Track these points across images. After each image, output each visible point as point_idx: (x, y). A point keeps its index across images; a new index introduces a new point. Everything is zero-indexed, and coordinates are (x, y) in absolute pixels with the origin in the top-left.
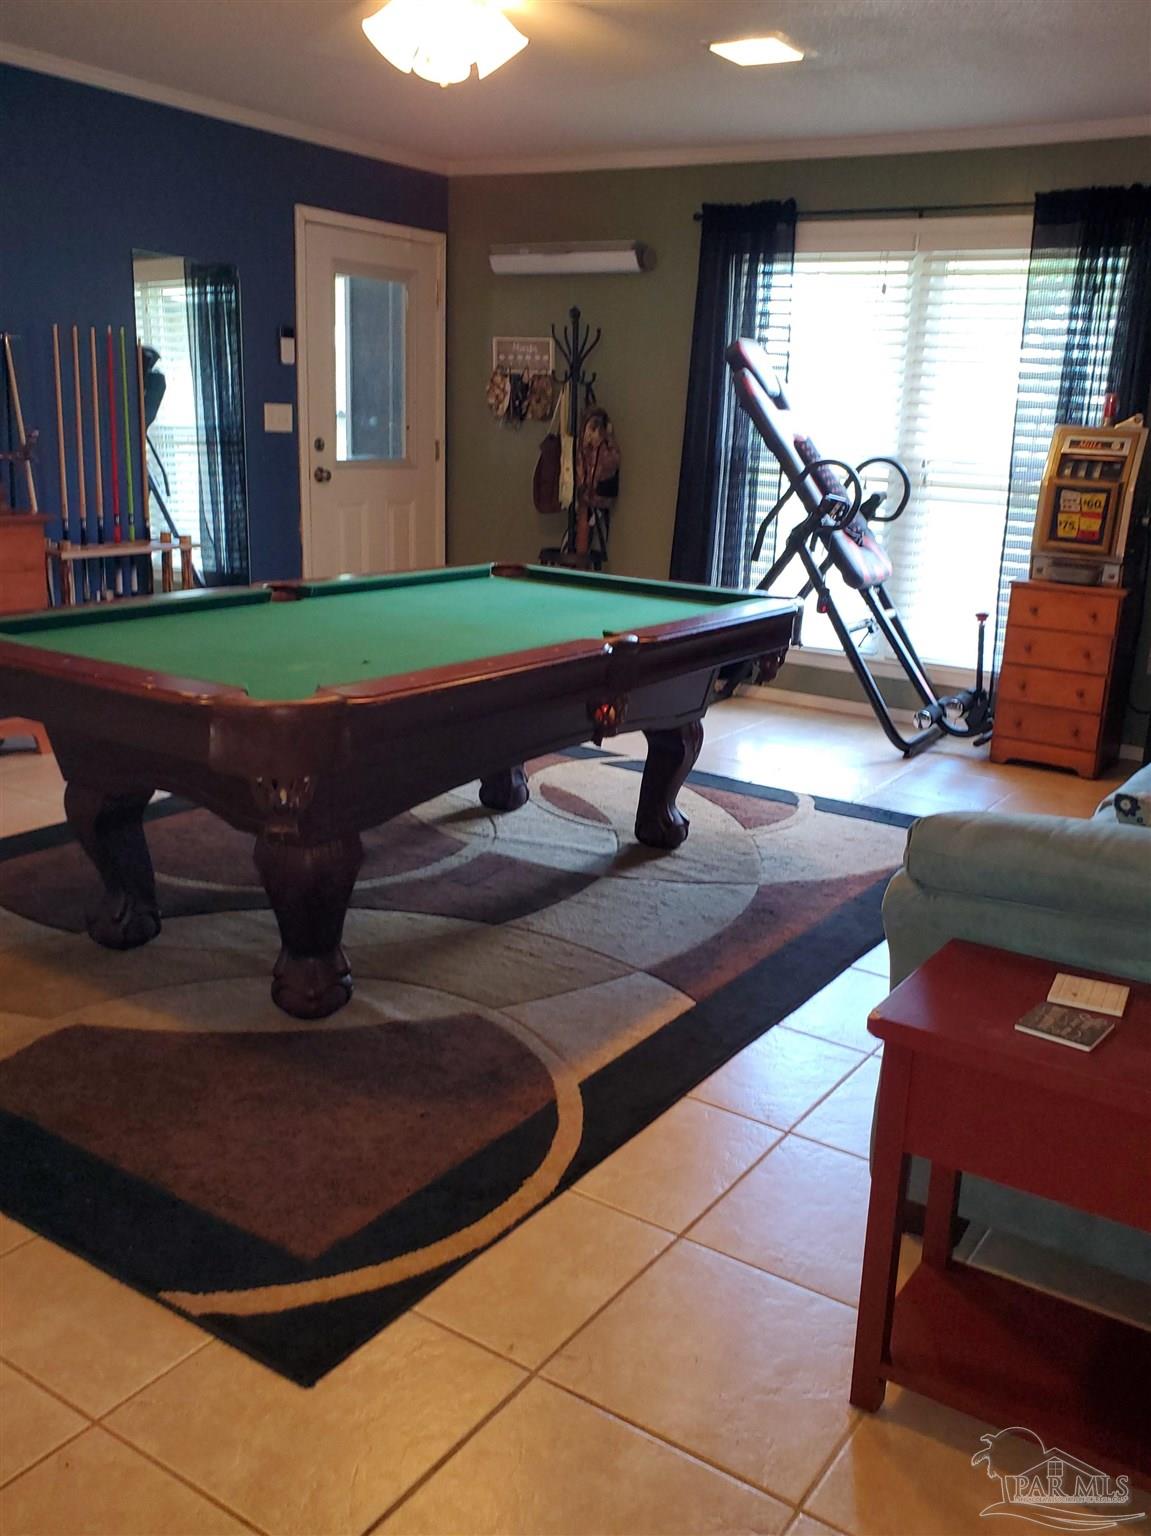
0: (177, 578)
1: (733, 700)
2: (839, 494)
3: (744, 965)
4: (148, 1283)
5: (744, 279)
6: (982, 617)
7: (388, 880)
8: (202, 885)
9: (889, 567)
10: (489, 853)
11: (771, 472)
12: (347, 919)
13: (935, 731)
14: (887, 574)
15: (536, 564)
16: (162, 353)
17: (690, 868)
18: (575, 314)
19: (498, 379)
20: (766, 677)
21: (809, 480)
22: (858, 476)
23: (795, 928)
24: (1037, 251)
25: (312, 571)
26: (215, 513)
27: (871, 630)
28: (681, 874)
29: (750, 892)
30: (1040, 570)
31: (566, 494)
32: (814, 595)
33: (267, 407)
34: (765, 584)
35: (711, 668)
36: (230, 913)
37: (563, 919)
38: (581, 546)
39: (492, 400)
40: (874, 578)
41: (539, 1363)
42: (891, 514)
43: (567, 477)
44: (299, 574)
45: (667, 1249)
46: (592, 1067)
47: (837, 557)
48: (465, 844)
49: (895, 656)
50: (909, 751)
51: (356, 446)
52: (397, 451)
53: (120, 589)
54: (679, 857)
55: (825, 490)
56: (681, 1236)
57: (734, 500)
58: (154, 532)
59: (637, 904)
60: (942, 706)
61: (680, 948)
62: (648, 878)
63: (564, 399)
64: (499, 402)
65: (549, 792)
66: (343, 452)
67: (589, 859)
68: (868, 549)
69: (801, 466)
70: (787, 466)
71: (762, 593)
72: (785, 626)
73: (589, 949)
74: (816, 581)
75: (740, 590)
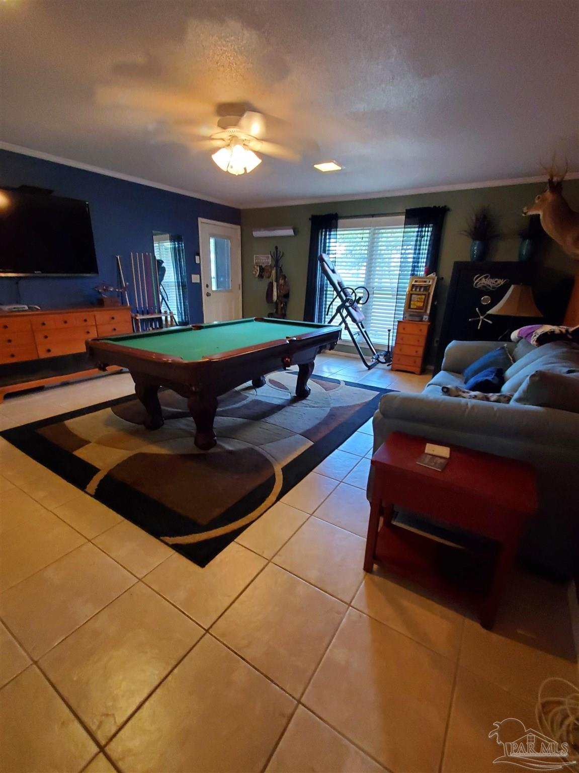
0: (169, 323)
1: (321, 354)
2: (350, 297)
3: (327, 432)
4: (157, 533)
5: (323, 237)
6: (389, 331)
7: (227, 408)
8: (176, 410)
9: (364, 317)
10: (255, 399)
11: (331, 291)
12: (215, 420)
13: (376, 362)
14: (363, 319)
15: (266, 317)
16: (164, 261)
17: (311, 403)
18: (276, 248)
19: (256, 267)
20: (332, 348)
21: (342, 293)
22: (356, 291)
23: (341, 420)
24: (406, 226)
25: (206, 322)
26: (181, 305)
27: (359, 335)
28: (308, 405)
29: (328, 410)
30: (406, 317)
31: (275, 298)
32: (343, 325)
33: (193, 276)
34: (330, 322)
35: (316, 347)
36: (184, 418)
37: (276, 419)
38: (279, 312)
39: (254, 273)
40: (360, 320)
41: (271, 557)
42: (364, 302)
43: (275, 293)
44: (203, 322)
45: (308, 519)
46: (284, 463)
47: (350, 314)
48: (248, 397)
49: (365, 341)
50: (370, 368)
51: (218, 286)
52: (229, 287)
53: (154, 327)
54: (308, 400)
55: (346, 296)
56: (312, 515)
57: (321, 299)
58: (163, 311)
59: (296, 414)
60: (378, 355)
61: (308, 427)
62: (299, 406)
63: (274, 272)
64: (256, 273)
65: (271, 381)
66: (214, 288)
67: (282, 401)
68: (358, 312)
69: (340, 289)
70: (335, 289)
71: (329, 324)
72: (337, 334)
73: (284, 428)
74: (344, 321)
75: (323, 324)
